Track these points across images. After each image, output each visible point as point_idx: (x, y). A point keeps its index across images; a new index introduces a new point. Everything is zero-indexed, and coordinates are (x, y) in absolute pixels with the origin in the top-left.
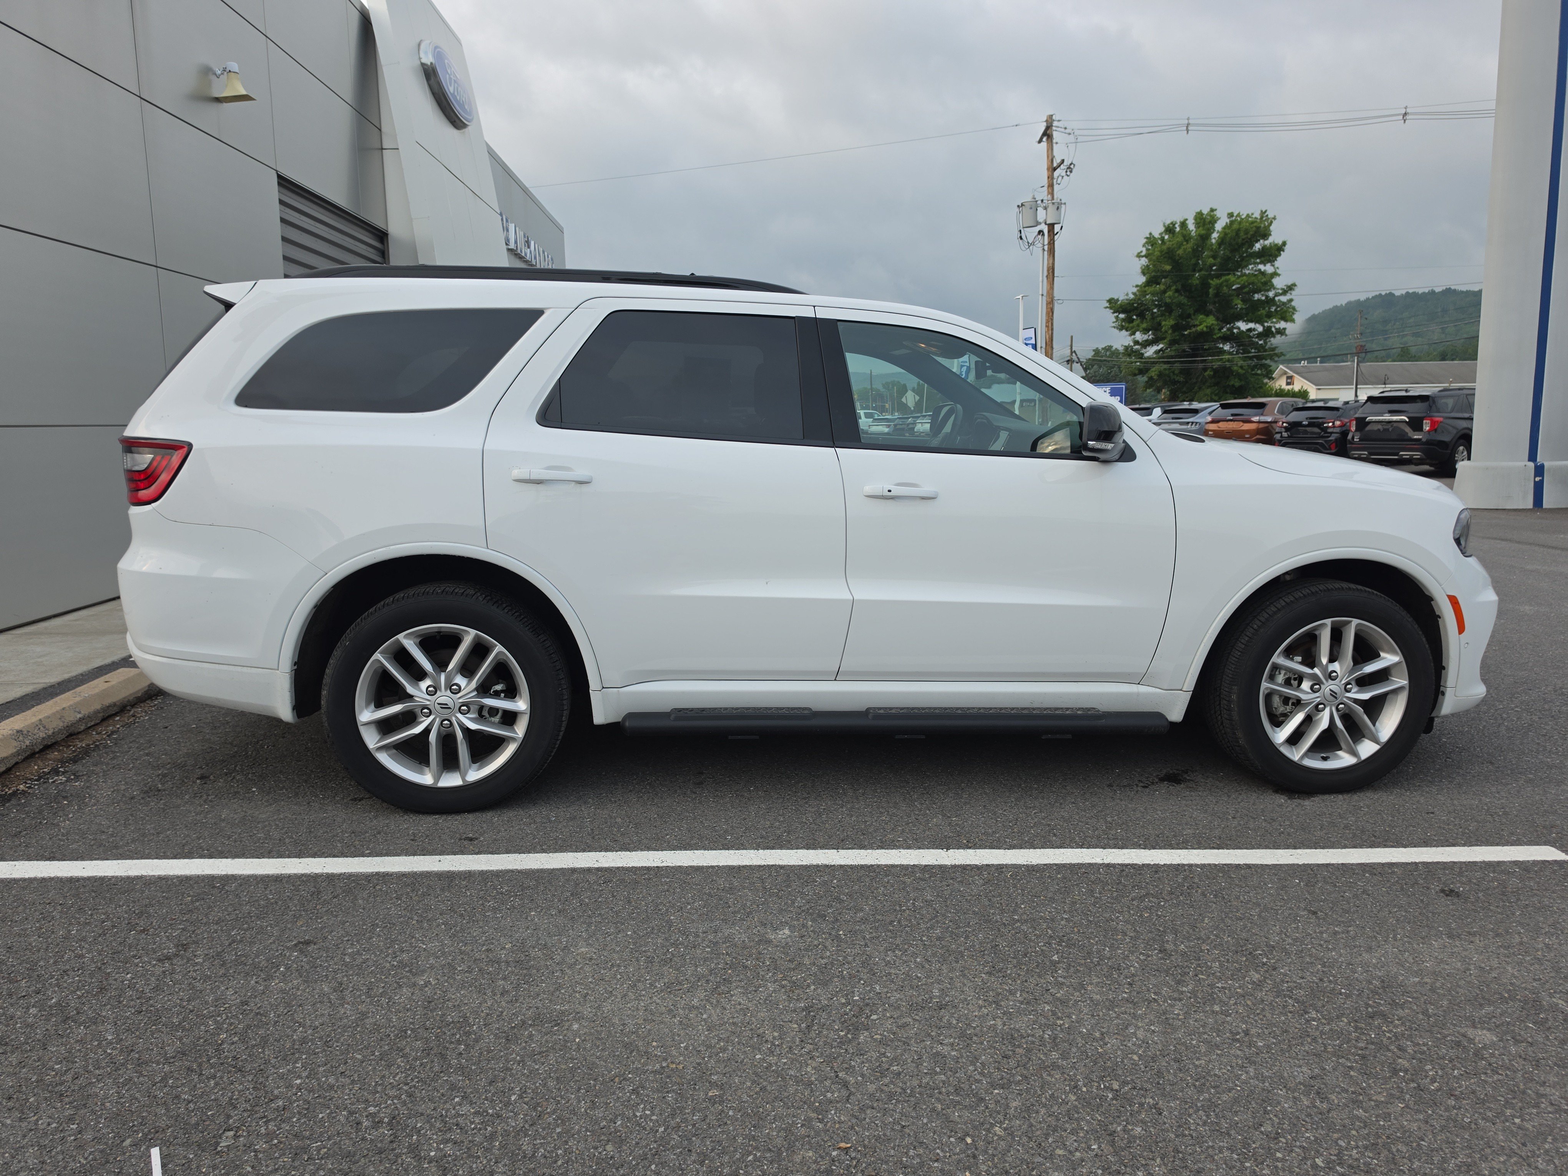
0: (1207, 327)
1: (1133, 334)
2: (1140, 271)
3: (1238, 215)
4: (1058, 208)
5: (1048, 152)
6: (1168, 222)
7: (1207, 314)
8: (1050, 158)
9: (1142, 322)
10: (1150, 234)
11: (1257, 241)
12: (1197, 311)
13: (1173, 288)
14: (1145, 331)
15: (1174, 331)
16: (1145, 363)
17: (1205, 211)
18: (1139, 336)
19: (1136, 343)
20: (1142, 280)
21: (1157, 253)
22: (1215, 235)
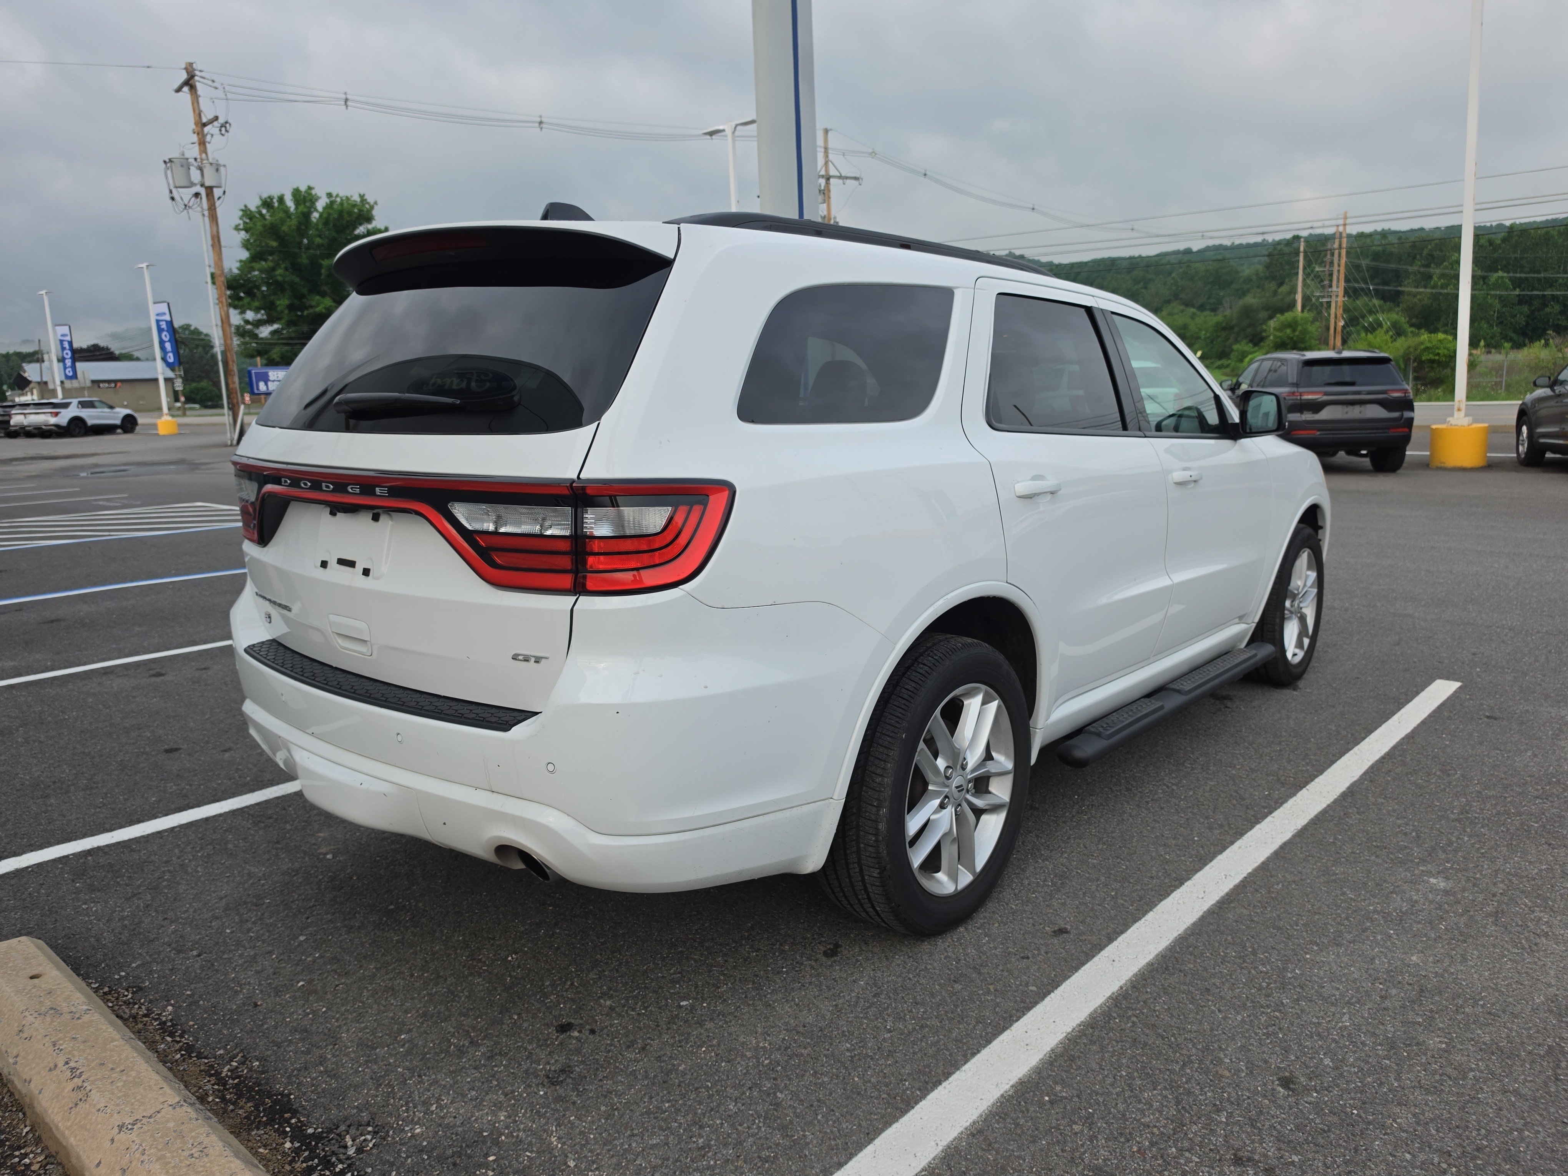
0: (325, 308)
1: (243, 312)
2: (240, 245)
3: (337, 196)
4: (217, 170)
5: (193, 104)
6: (265, 195)
7: (323, 295)
8: (197, 112)
9: (253, 300)
10: (246, 206)
11: (361, 224)
12: (311, 291)
13: (283, 266)
14: (257, 310)
15: (290, 311)
16: (261, 344)
17: (303, 188)
18: (250, 315)
19: (247, 322)
20: (245, 255)
21: (259, 227)
22: (316, 215)
